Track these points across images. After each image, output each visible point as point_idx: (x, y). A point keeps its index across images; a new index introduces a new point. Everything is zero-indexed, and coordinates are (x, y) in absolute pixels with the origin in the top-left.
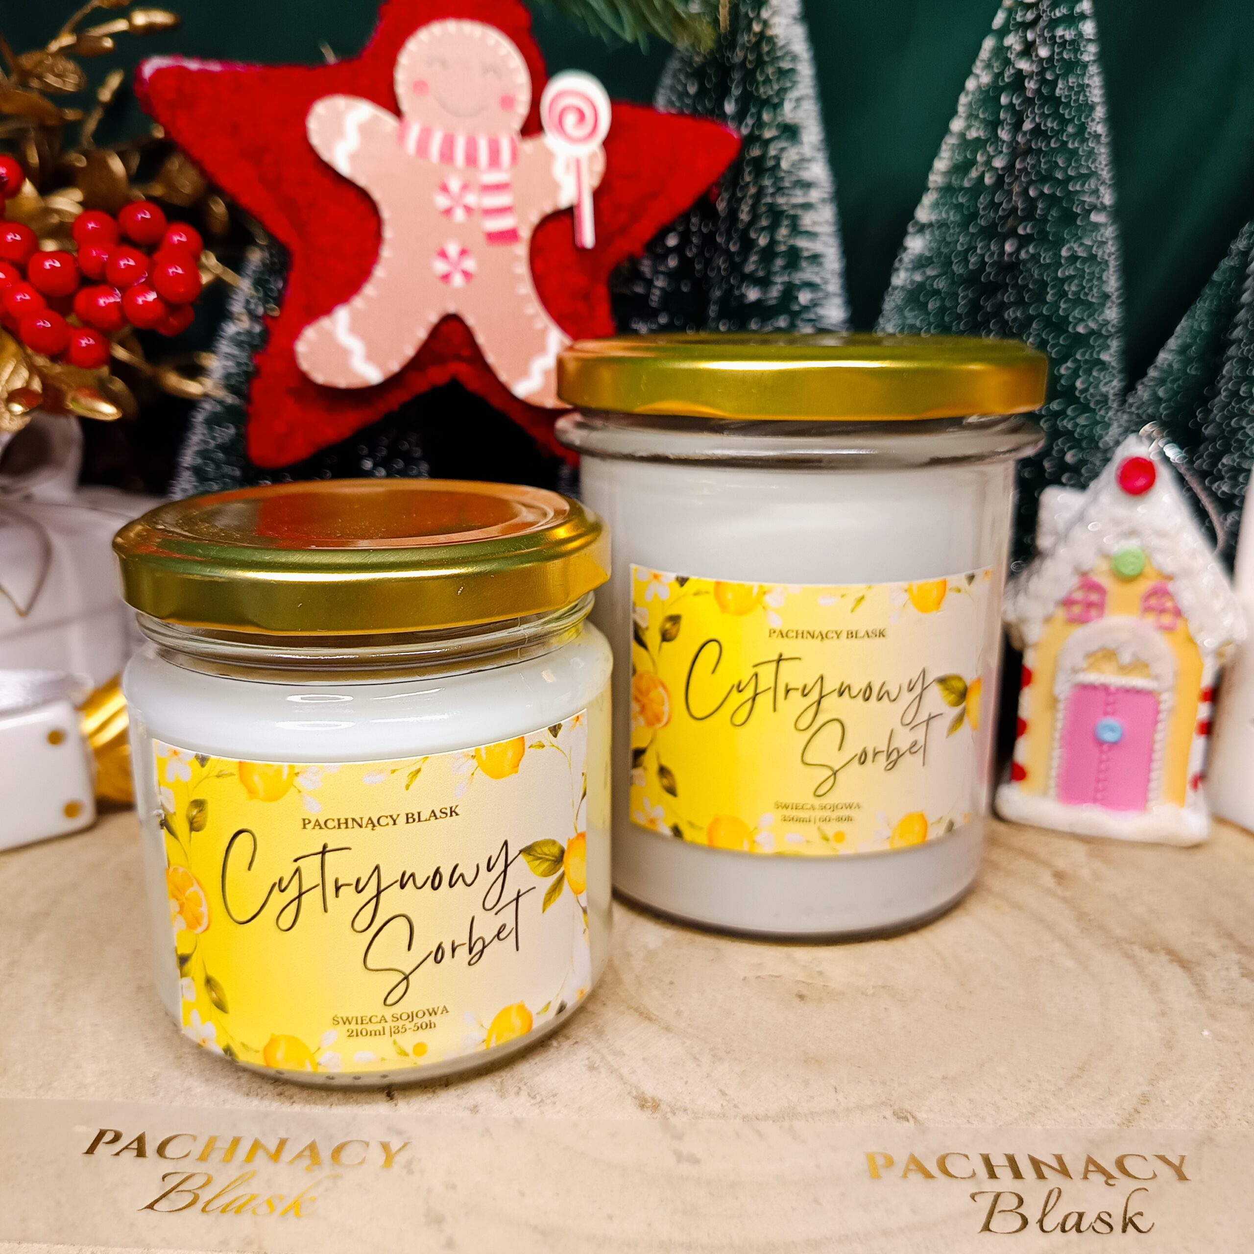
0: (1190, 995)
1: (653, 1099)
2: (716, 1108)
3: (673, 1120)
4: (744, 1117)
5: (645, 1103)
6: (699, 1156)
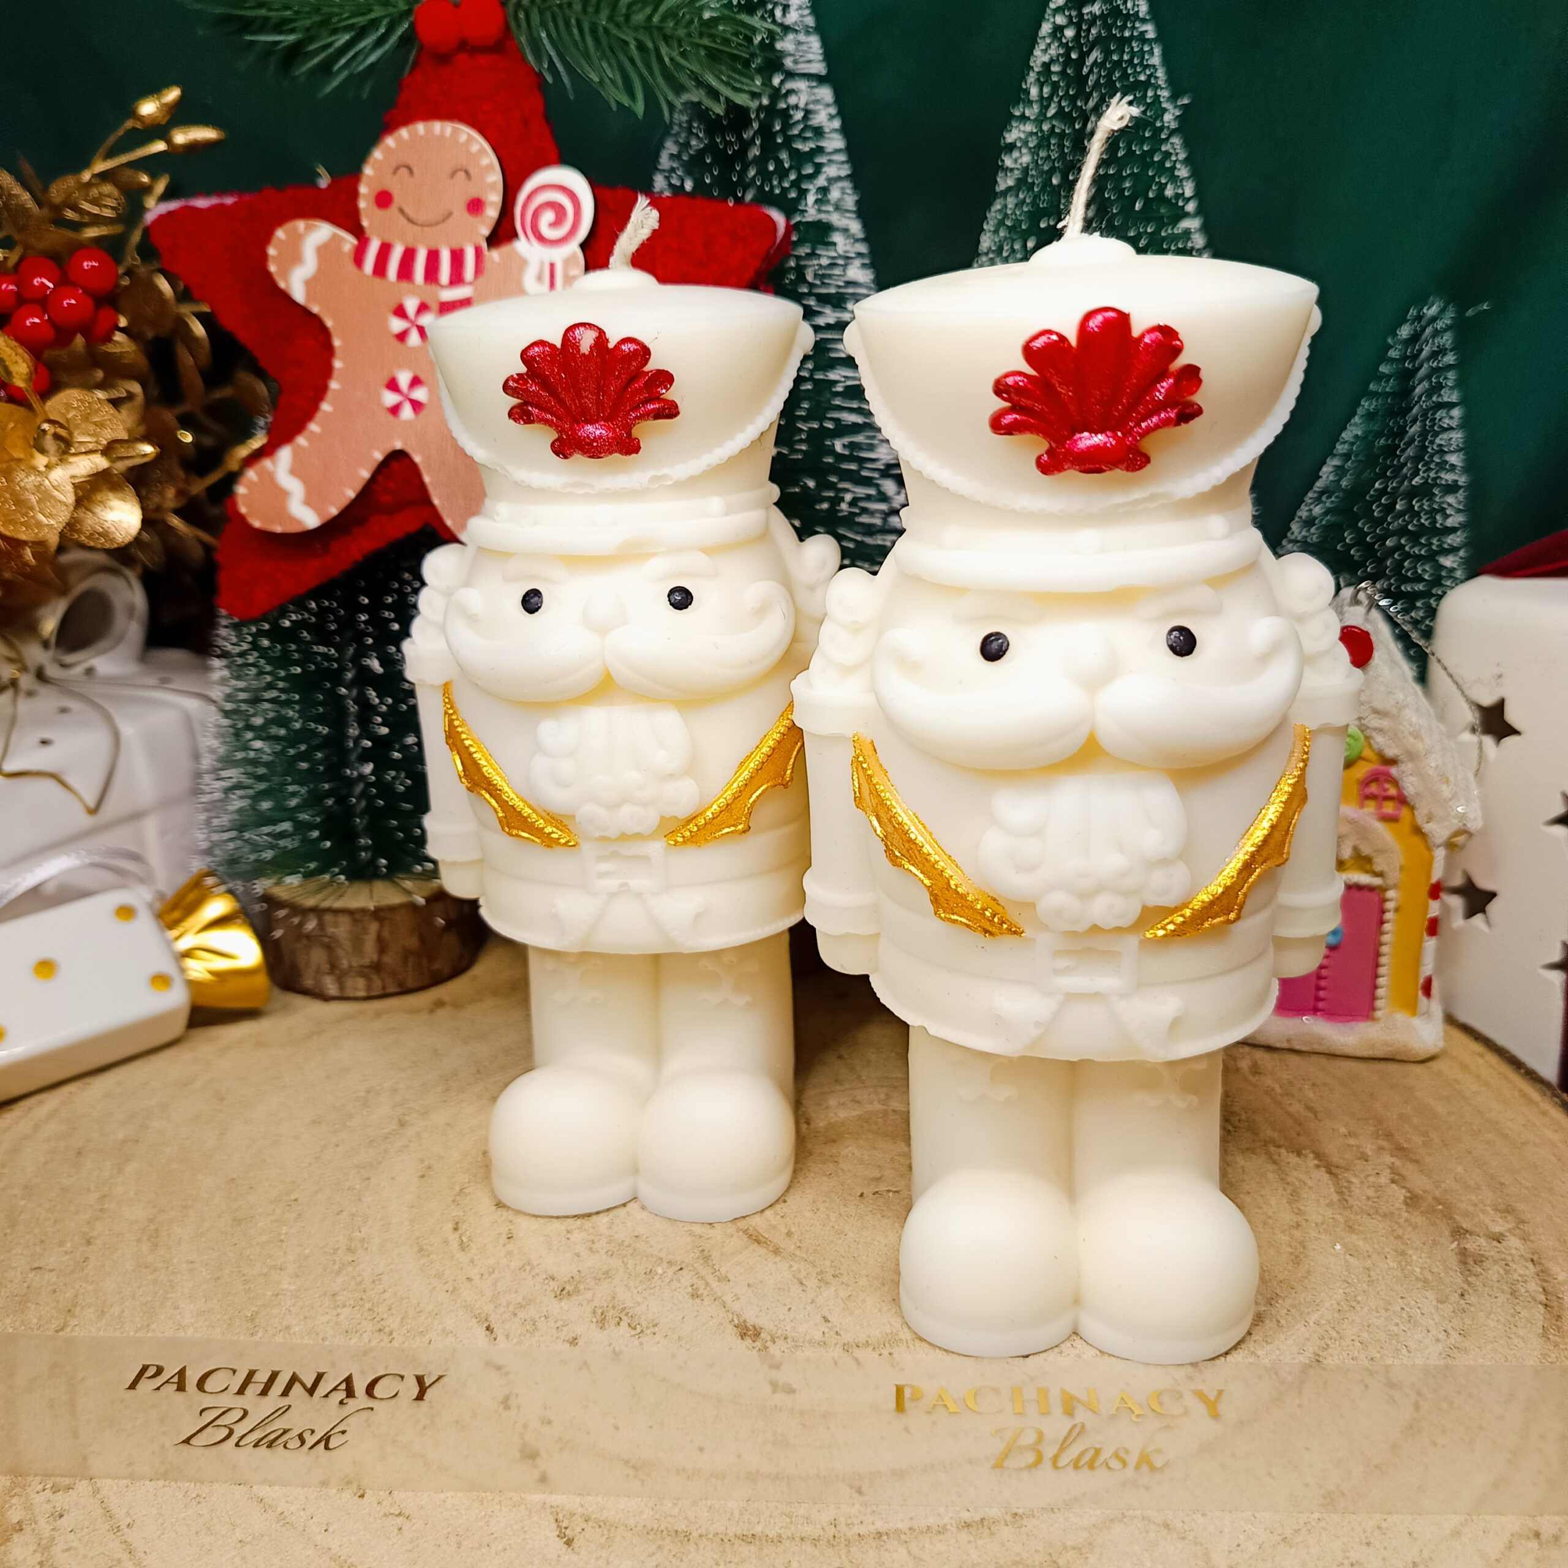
1: (754, 1327)
2: (818, 1336)
3: (773, 1349)
4: (844, 1345)
5: (747, 1332)
6: (794, 1386)
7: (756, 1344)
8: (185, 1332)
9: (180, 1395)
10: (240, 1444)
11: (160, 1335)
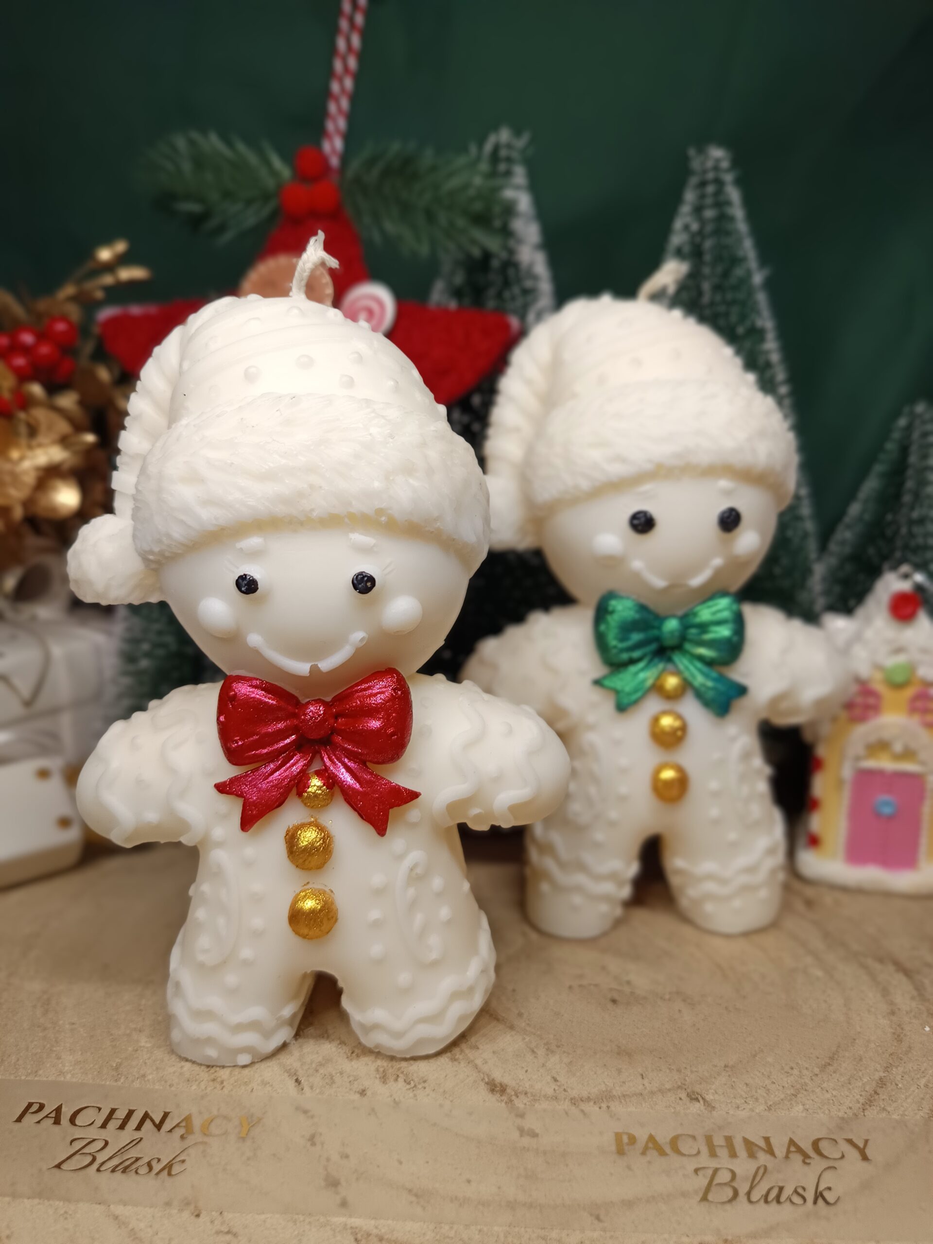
0: (913, 998)
1: (501, 1084)
2: (550, 1092)
3: (517, 1102)
4: (572, 1099)
5: (496, 1088)
6: (537, 1131)
7: (503, 1098)
8: (65, 1078)
9: (56, 1128)
10: (102, 1169)
11: (45, 1079)
